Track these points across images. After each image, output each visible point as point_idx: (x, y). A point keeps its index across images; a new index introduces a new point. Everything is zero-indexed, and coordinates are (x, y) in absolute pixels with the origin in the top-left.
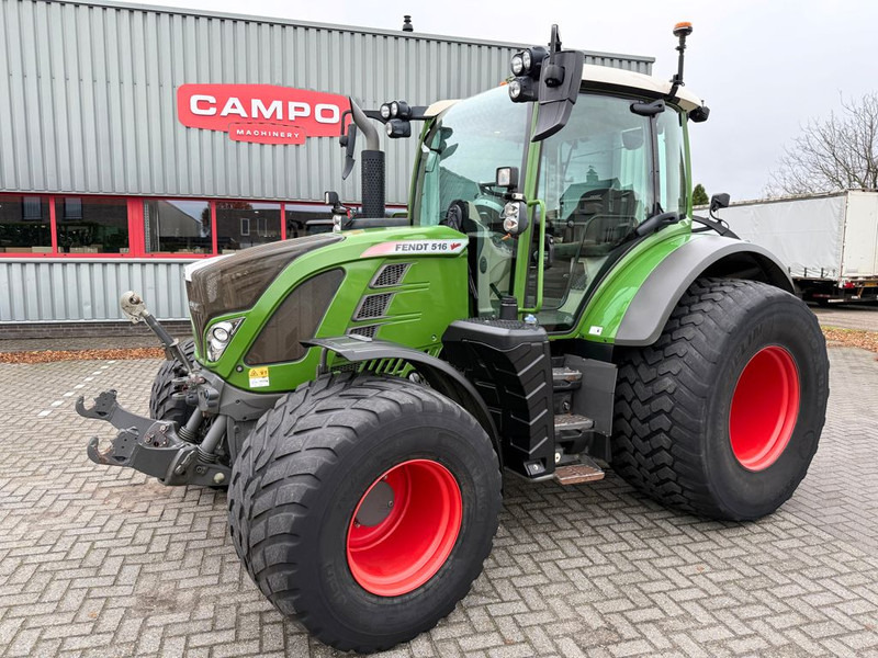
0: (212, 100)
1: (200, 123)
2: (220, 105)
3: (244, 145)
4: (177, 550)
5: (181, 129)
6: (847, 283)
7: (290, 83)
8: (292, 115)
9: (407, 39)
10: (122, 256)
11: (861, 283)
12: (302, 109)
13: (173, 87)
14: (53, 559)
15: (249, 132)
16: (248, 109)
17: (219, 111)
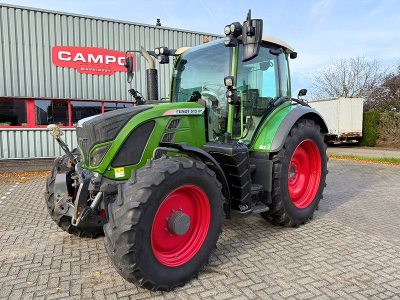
0: (69, 54)
1: (63, 64)
2: (73, 56)
3: (84, 75)
4: (95, 258)
5: (53, 66)
6: (341, 135)
7: (106, 47)
8: (107, 62)
9: (159, 29)
10: (24, 127)
11: (346, 135)
12: (112, 59)
13: (50, 47)
14: (36, 266)
15: (87, 69)
16: (86, 58)
17: (72, 59)
